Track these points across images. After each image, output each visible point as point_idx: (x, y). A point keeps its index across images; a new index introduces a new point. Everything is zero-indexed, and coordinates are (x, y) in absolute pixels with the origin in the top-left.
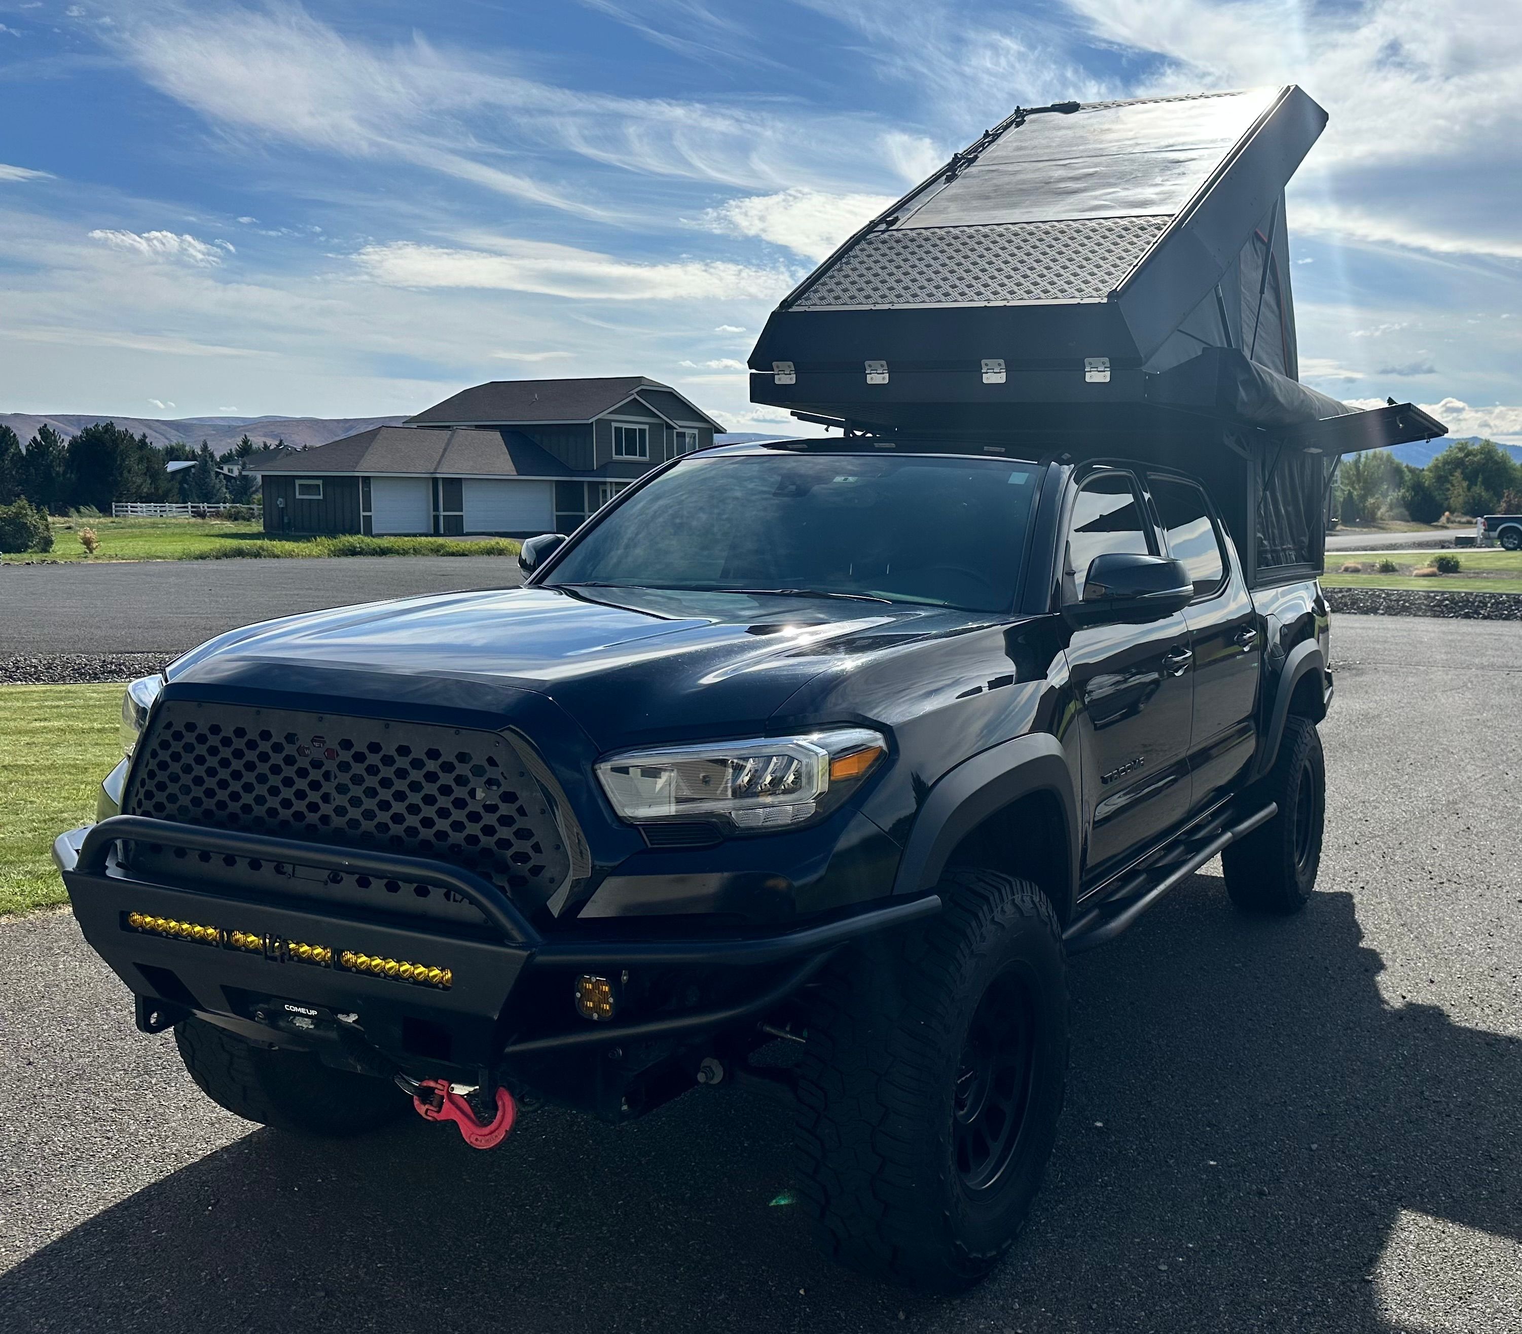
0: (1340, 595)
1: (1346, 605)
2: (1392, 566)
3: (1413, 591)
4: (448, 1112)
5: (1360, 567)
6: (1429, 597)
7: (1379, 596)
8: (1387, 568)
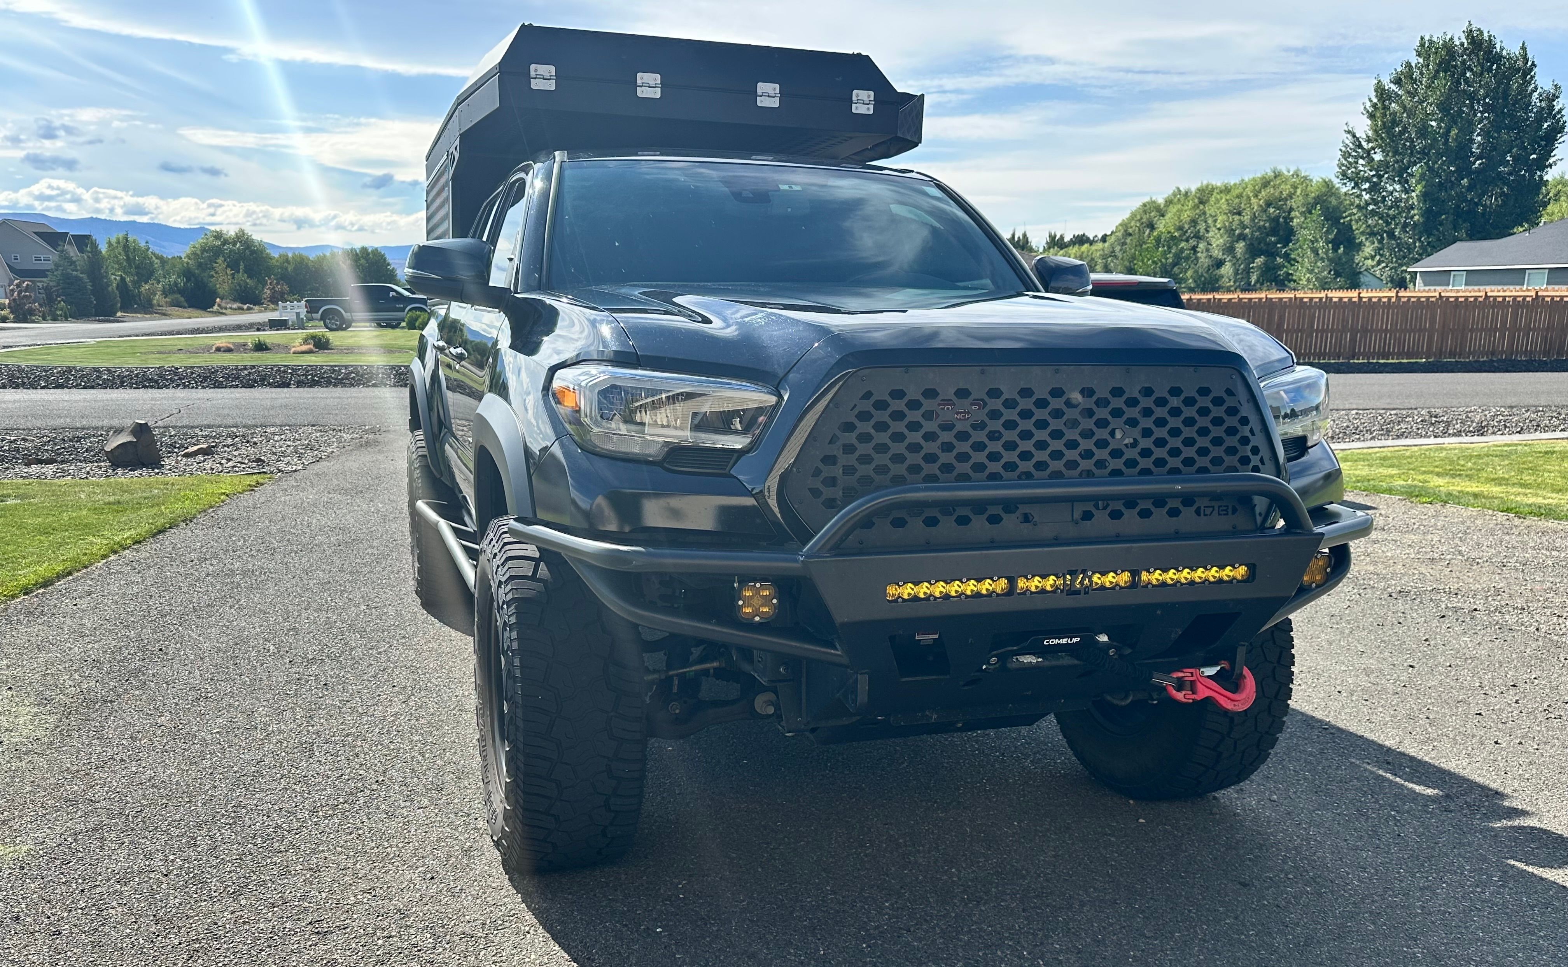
0: (246, 372)
1: (256, 381)
2: (265, 344)
3: (317, 366)
4: (1203, 693)
5: (231, 346)
6: (334, 371)
7: (285, 372)
8: (260, 347)
